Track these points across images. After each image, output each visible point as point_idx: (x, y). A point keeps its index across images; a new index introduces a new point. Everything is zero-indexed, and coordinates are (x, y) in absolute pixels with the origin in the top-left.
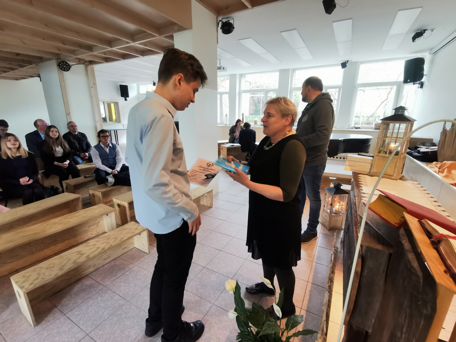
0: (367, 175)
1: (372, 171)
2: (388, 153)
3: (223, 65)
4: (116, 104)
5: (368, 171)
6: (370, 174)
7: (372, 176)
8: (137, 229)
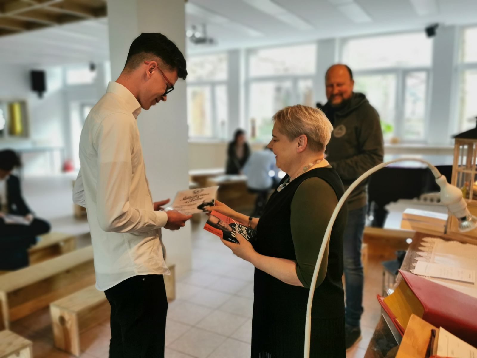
0: (441, 237)
1: (448, 230)
2: (471, 196)
3: (210, 33)
4: (23, 104)
5: (442, 230)
6: (445, 236)
7: (447, 239)
8: (10, 344)
